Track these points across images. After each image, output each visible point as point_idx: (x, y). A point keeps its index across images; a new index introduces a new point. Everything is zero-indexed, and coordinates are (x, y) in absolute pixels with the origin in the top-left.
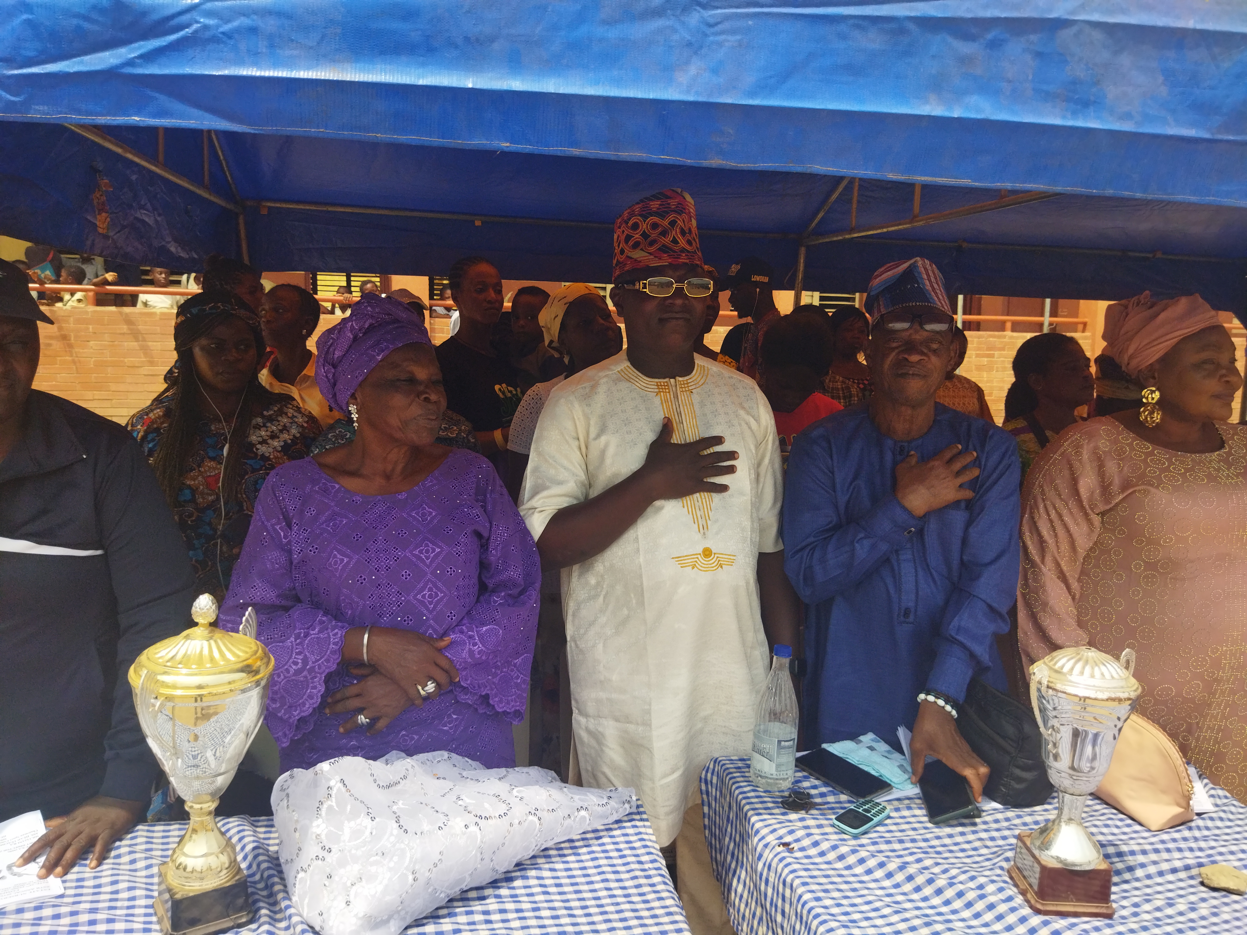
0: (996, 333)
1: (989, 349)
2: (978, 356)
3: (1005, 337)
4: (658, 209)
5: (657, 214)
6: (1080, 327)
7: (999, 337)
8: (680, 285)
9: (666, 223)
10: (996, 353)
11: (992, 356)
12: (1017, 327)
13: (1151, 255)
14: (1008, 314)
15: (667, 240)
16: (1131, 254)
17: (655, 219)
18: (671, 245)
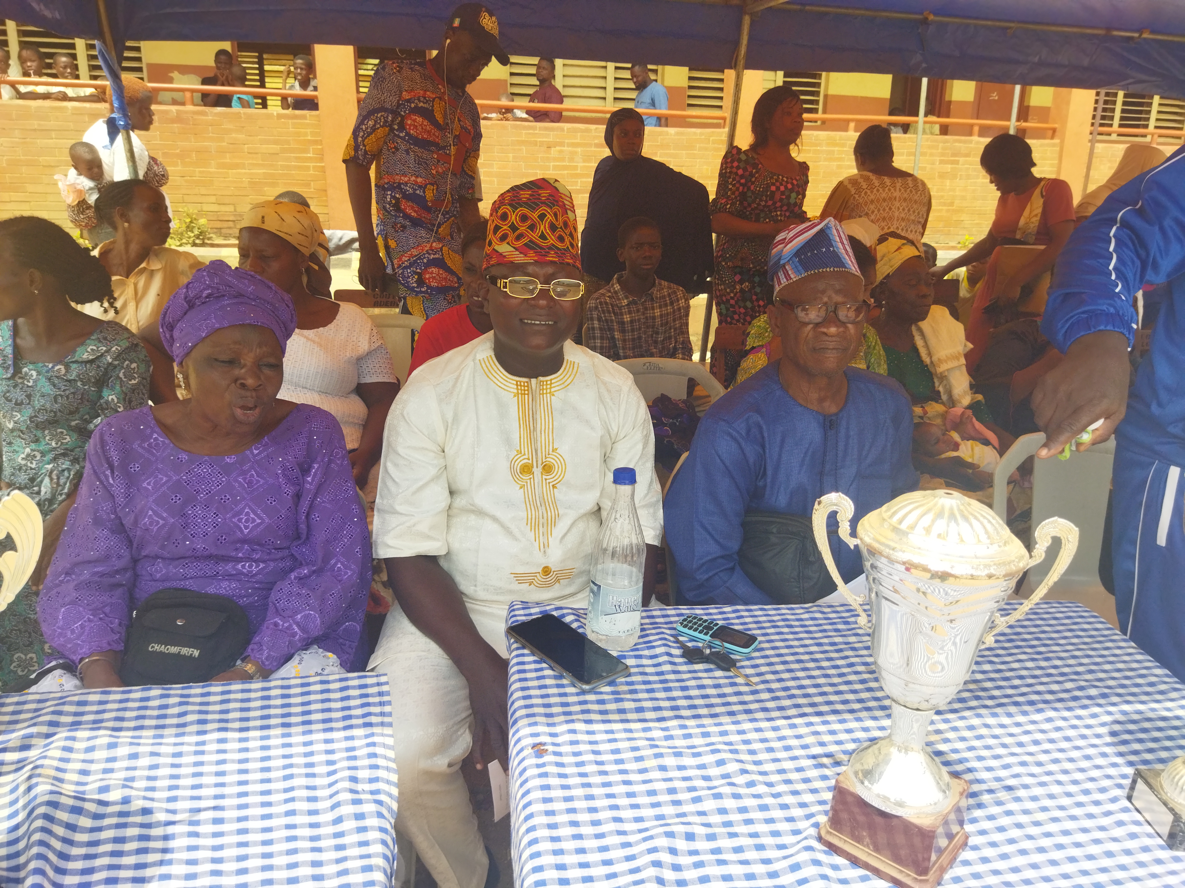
0: (963, 138)
1: (954, 155)
2: (942, 162)
3: (971, 142)
4: (529, 199)
5: (527, 204)
6: (1050, 133)
7: (965, 142)
8: (546, 287)
9: (536, 215)
10: (962, 160)
11: (957, 162)
12: (983, 132)
13: (1136, 35)
14: (978, 118)
15: (535, 236)
16: (1116, 33)
17: (525, 211)
18: (540, 242)
